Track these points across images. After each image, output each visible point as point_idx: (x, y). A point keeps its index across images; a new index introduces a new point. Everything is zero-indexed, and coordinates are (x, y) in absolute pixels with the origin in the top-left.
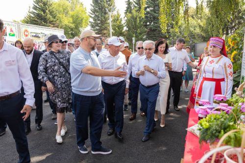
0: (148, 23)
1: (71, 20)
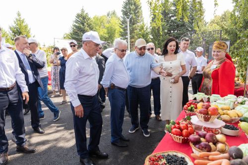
0: (172, 32)
1: (106, 31)
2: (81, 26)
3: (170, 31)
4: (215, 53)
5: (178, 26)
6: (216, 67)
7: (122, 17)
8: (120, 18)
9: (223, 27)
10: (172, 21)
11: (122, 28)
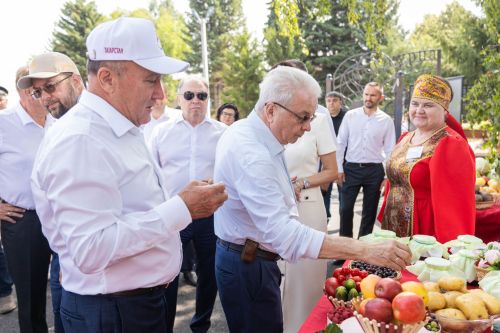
2: (77, 35)
3: (315, 52)
4: (418, 109)
5: (334, 39)
6: (423, 154)
7: (188, 14)
8: (185, 16)
9: (444, 44)
10: (319, 26)
11: (190, 43)
